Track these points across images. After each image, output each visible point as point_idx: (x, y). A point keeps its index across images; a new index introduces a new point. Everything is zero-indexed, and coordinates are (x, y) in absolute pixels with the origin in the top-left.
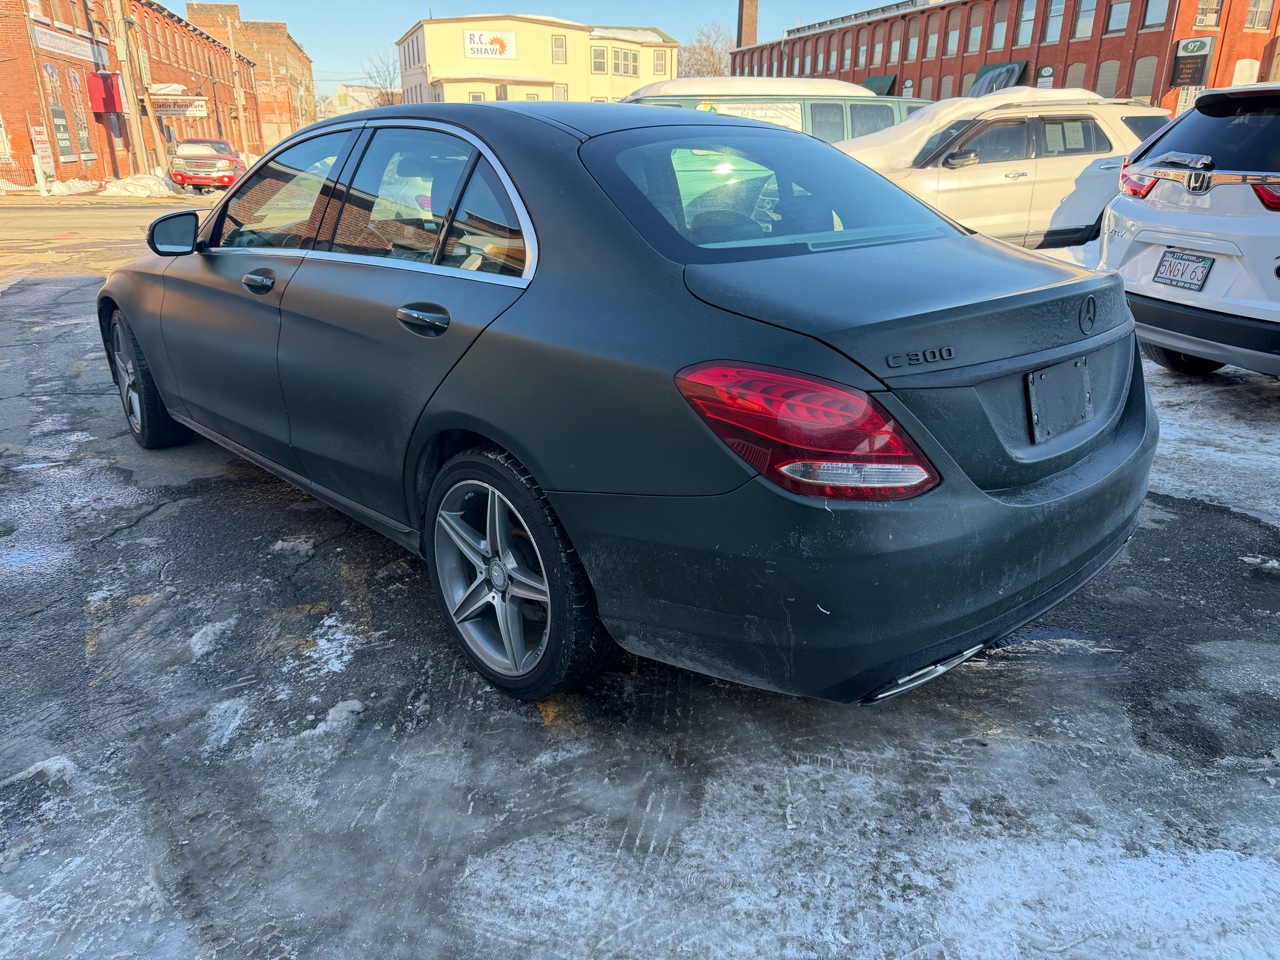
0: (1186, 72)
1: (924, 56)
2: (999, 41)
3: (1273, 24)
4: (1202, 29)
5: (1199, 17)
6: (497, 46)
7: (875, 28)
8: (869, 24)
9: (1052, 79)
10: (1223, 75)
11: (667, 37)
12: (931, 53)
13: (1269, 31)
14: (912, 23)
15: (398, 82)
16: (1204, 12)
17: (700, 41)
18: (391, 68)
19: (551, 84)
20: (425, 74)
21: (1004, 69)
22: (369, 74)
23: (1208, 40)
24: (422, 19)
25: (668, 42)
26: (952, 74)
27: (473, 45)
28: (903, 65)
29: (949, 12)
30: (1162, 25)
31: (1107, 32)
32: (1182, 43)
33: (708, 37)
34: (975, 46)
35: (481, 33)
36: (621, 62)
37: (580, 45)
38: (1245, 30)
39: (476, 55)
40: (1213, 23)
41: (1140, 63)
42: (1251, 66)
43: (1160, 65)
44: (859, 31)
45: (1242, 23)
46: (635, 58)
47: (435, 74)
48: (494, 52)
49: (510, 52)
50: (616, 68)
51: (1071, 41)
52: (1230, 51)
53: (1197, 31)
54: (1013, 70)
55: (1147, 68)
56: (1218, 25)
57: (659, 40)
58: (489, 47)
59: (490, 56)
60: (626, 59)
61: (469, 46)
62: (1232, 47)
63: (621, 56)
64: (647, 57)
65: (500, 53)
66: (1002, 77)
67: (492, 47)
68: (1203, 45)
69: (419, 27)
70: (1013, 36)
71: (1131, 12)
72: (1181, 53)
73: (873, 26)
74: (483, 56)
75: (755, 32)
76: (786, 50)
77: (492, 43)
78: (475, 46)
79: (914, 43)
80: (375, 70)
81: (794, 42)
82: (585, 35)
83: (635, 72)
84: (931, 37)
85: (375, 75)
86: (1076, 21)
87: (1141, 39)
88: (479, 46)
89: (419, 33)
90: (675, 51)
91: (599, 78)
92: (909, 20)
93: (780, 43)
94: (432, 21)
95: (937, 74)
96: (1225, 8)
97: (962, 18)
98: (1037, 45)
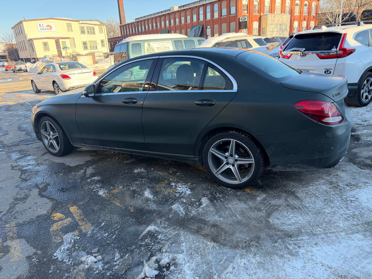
0: (242, 25)
1: (176, 24)
2: (195, 20)
3: (260, 12)
4: (244, 14)
5: (243, 11)
6: (49, 28)
7: (161, 17)
8: (159, 16)
9: (210, 29)
10: (251, 26)
11: (102, 22)
12: (177, 24)
13: (259, 14)
14: (171, 16)
15: (14, 40)
16: (244, 10)
17: (107, 23)
18: (11, 36)
19: (69, 38)
20: (26, 37)
21: (198, 27)
22: (3, 38)
23: (246, 17)
24: (21, 20)
25: (102, 24)
26: (184, 29)
27: (41, 28)
28: (170, 27)
29: (180, 12)
30: (235, 14)
31: (222, 16)
32: (240, 18)
33: (110, 21)
34: (189, 21)
35: (43, 23)
36: (90, 30)
37: (76, 26)
38: (254, 14)
39: (42, 31)
40: (246, 13)
41: (231, 24)
42: (257, 23)
43: (236, 24)
44: (156, 18)
45: (253, 13)
46: (93, 29)
47: (29, 37)
48: (48, 29)
49: (53, 29)
50: (88, 32)
51: (213, 19)
52: (251, 20)
53: (243, 15)
54: (200, 27)
55: (233, 25)
56: (247, 13)
57: (99, 23)
58: (46, 28)
59: (47, 30)
60: (91, 29)
61: (39, 28)
62: (251, 19)
63: (89, 28)
64: (97, 28)
65: (50, 29)
66: (197, 29)
67: (47, 28)
68: (245, 19)
69: (21, 22)
70: (198, 18)
71: (227, 11)
72: (241, 21)
73: (160, 17)
74: (44, 31)
75: (125, 20)
76: (136, 24)
77: (47, 27)
78: (42, 28)
79: (172, 21)
80: (5, 37)
81: (138, 22)
82: (77, 23)
83: (94, 33)
84: (176, 19)
85: (5, 39)
86: (214, 14)
87: (230, 18)
88: (43, 28)
89: (21, 25)
90: (105, 26)
91: (83, 35)
92: (170, 15)
93: (134, 22)
94: (25, 21)
95: (180, 29)
96: (249, 9)
97: (184, 14)
98: (205, 20)
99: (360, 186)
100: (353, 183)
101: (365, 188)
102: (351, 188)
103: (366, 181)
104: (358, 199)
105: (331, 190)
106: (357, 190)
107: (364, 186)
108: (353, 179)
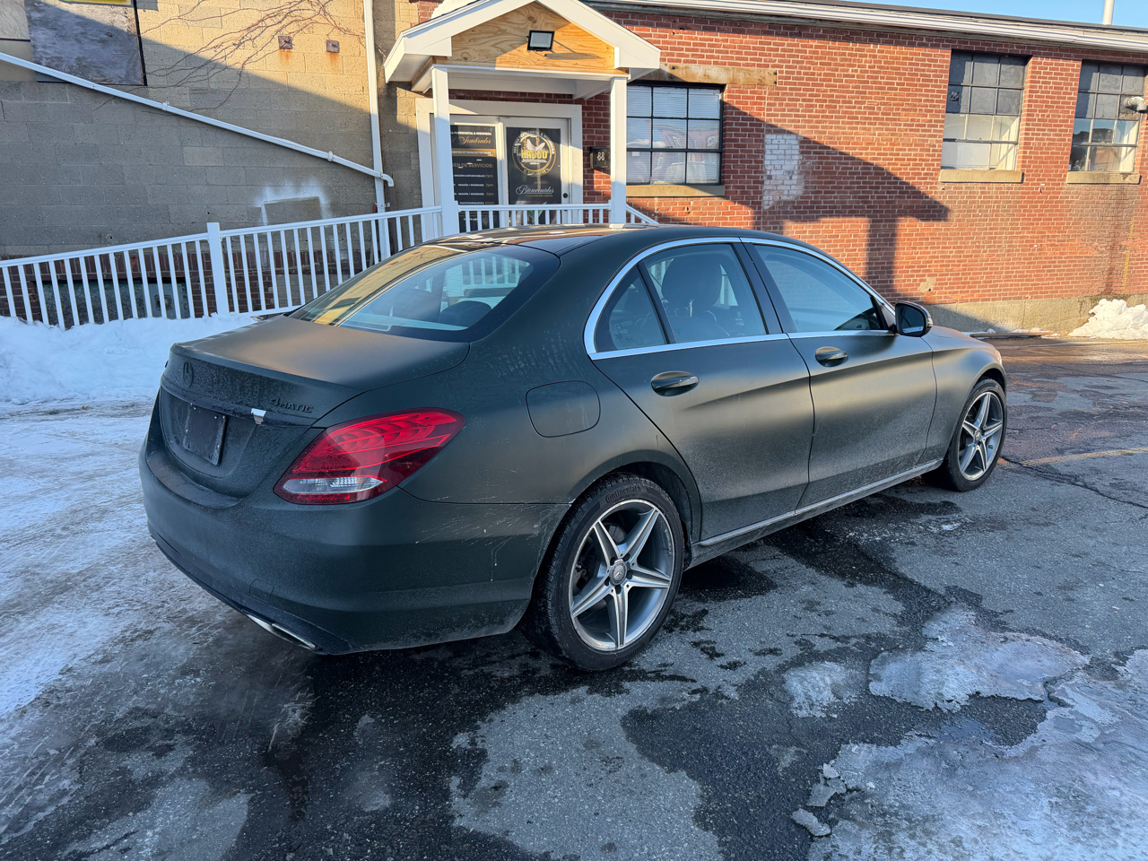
99: (116, 644)
100: (140, 642)
101: (100, 645)
102: (136, 631)
103: (107, 668)
104: (106, 615)
105: (179, 609)
106: (117, 631)
107: (105, 648)
108: (147, 655)
